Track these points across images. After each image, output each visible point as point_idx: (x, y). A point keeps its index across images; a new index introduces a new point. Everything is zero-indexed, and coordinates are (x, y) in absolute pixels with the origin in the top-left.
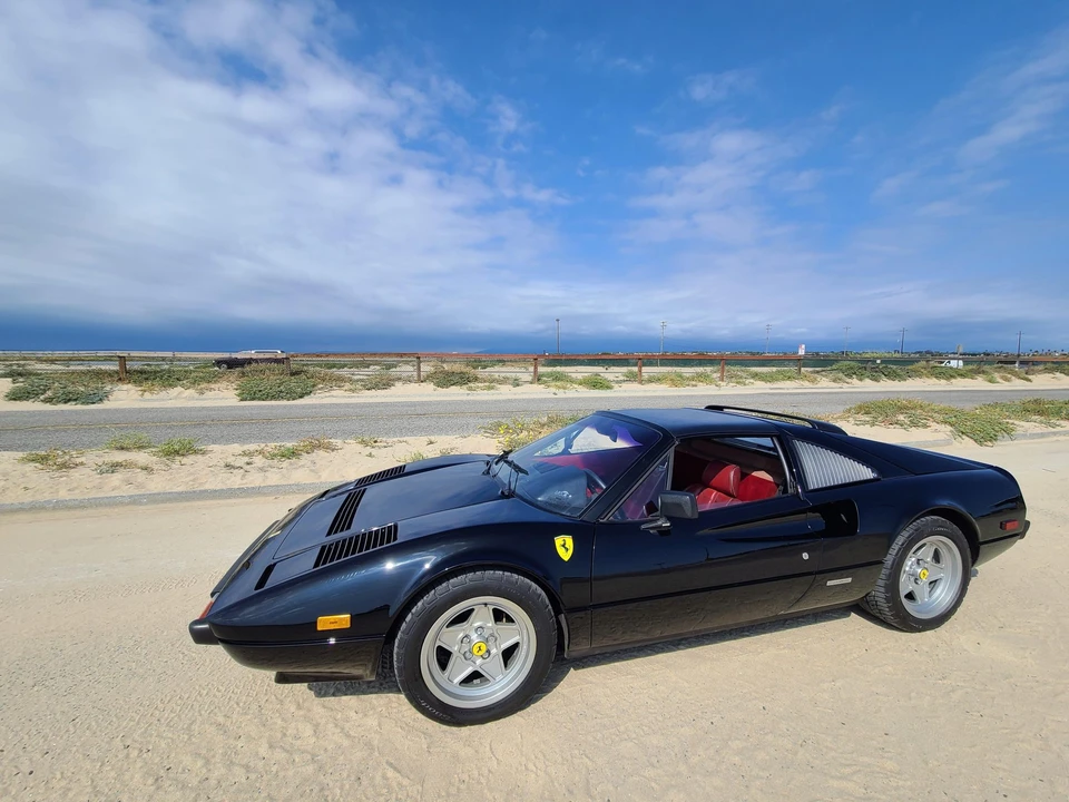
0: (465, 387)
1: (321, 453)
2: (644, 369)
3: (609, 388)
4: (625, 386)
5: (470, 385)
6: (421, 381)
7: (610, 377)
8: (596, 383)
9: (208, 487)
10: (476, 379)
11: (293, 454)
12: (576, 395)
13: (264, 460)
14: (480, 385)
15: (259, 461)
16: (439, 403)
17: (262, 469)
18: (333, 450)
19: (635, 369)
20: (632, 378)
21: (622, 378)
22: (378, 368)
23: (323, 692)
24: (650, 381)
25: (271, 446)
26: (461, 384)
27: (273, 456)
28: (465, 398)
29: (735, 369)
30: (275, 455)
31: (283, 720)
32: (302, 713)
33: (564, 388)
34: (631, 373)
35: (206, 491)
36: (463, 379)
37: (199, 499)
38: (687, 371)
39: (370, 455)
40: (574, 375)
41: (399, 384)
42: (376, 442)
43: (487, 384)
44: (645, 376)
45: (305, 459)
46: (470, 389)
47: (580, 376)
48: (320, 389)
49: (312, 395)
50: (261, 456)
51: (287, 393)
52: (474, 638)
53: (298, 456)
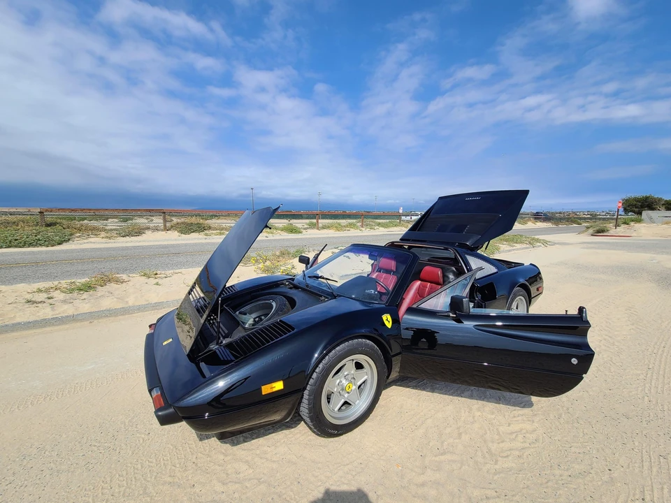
0: (202, 233)
1: (114, 285)
2: (320, 221)
3: (300, 232)
4: (310, 231)
5: (206, 232)
6: (166, 229)
7: (299, 226)
8: (292, 230)
9: (18, 320)
10: (210, 228)
11: (88, 288)
12: (281, 237)
13: (64, 294)
14: (213, 232)
15: (58, 295)
16: (186, 245)
17: (64, 301)
18: (122, 283)
19: (315, 221)
20: (312, 226)
21: (306, 226)
22: (117, 220)
23: (235, 442)
24: (324, 227)
25: (64, 283)
26: (199, 232)
27: (71, 291)
28: (204, 241)
29: (368, 221)
30: (73, 290)
31: (219, 465)
32: (229, 458)
33: (272, 233)
34: (312, 223)
35: (19, 324)
36: (201, 228)
37: (12, 331)
38: (343, 222)
39: (157, 284)
40: (277, 225)
41: (148, 233)
42: (156, 274)
43: (218, 231)
44: (320, 225)
45: (101, 291)
46: (206, 235)
47: (281, 225)
48: (77, 237)
49: (70, 242)
50: (59, 291)
51: (45, 241)
52: (344, 382)
53: (94, 289)
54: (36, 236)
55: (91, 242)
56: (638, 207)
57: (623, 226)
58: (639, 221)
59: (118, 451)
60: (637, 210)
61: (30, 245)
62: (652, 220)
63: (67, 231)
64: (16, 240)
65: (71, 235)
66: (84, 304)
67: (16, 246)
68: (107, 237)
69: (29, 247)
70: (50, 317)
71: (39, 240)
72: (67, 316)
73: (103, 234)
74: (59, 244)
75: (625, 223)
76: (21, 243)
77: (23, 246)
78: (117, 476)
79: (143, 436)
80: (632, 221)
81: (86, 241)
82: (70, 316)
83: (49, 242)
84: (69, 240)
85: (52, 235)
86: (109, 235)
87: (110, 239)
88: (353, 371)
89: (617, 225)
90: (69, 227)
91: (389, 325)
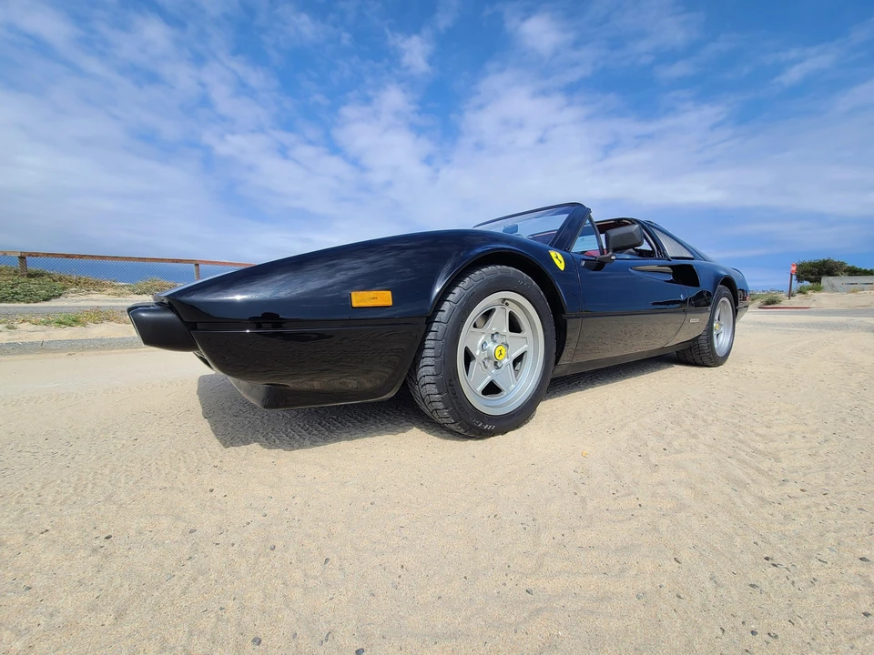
1: (115, 324)
11: (75, 322)
13: (35, 326)
17: (35, 331)
30: (49, 322)
48: (72, 292)
49: (62, 298)
50: (28, 323)
51: (26, 295)
52: (490, 345)
53: (84, 325)
54: (12, 288)
56: (815, 273)
57: (800, 295)
58: (818, 289)
60: (812, 278)
61: (4, 300)
62: (833, 289)
63: (59, 285)
65: (64, 288)
66: (65, 333)
68: (115, 294)
70: (4, 342)
71: (16, 293)
72: (33, 343)
73: (110, 290)
74: (45, 300)
75: (801, 292)
80: (810, 289)
82: (37, 343)
83: (30, 297)
84: (60, 295)
85: (36, 288)
86: (117, 291)
87: (119, 295)
88: (506, 330)
89: (791, 295)
90: (60, 279)
91: (562, 266)
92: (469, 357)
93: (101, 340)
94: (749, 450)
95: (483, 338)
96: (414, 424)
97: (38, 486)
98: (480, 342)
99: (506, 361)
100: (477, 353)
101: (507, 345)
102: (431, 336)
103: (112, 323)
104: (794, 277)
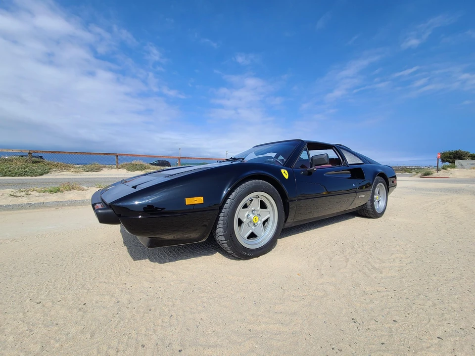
0: (143, 171)
1: (77, 191)
5: (146, 170)
6: (118, 168)
9: (1, 204)
10: (149, 168)
11: (58, 191)
13: (39, 193)
14: (151, 170)
17: (38, 197)
26: (141, 170)
35: (2, 206)
36: (142, 168)
41: (105, 170)
43: (155, 170)
45: (67, 193)
48: (54, 171)
49: (49, 174)
50: (35, 192)
51: (31, 173)
52: (251, 215)
53: (62, 192)
54: (24, 169)
55: (63, 175)
56: (452, 158)
57: (442, 171)
58: (454, 167)
59: (64, 266)
60: (451, 160)
61: (20, 175)
62: (462, 167)
63: (47, 167)
64: (10, 171)
65: (50, 169)
66: (54, 198)
67: (9, 176)
68: (75, 172)
69: (19, 176)
70: (26, 203)
71: (26, 172)
72: (39, 203)
73: (73, 170)
74: (41, 175)
75: (443, 168)
76: (13, 173)
77: (15, 176)
78: (61, 278)
79: (87, 259)
80: (449, 167)
81: (60, 174)
82: (41, 203)
83: (33, 173)
84: (48, 172)
85: (36, 169)
86: (77, 170)
87: (77, 172)
88: (259, 208)
89: (438, 170)
90: (48, 164)
91: (287, 177)
92: (240, 222)
93: (71, 201)
94: (370, 267)
95: (247, 213)
96: (217, 251)
97: (53, 280)
98: (246, 215)
99: (260, 223)
100: (244, 220)
101: (260, 215)
102: (221, 214)
103: (75, 190)
104: (440, 160)
